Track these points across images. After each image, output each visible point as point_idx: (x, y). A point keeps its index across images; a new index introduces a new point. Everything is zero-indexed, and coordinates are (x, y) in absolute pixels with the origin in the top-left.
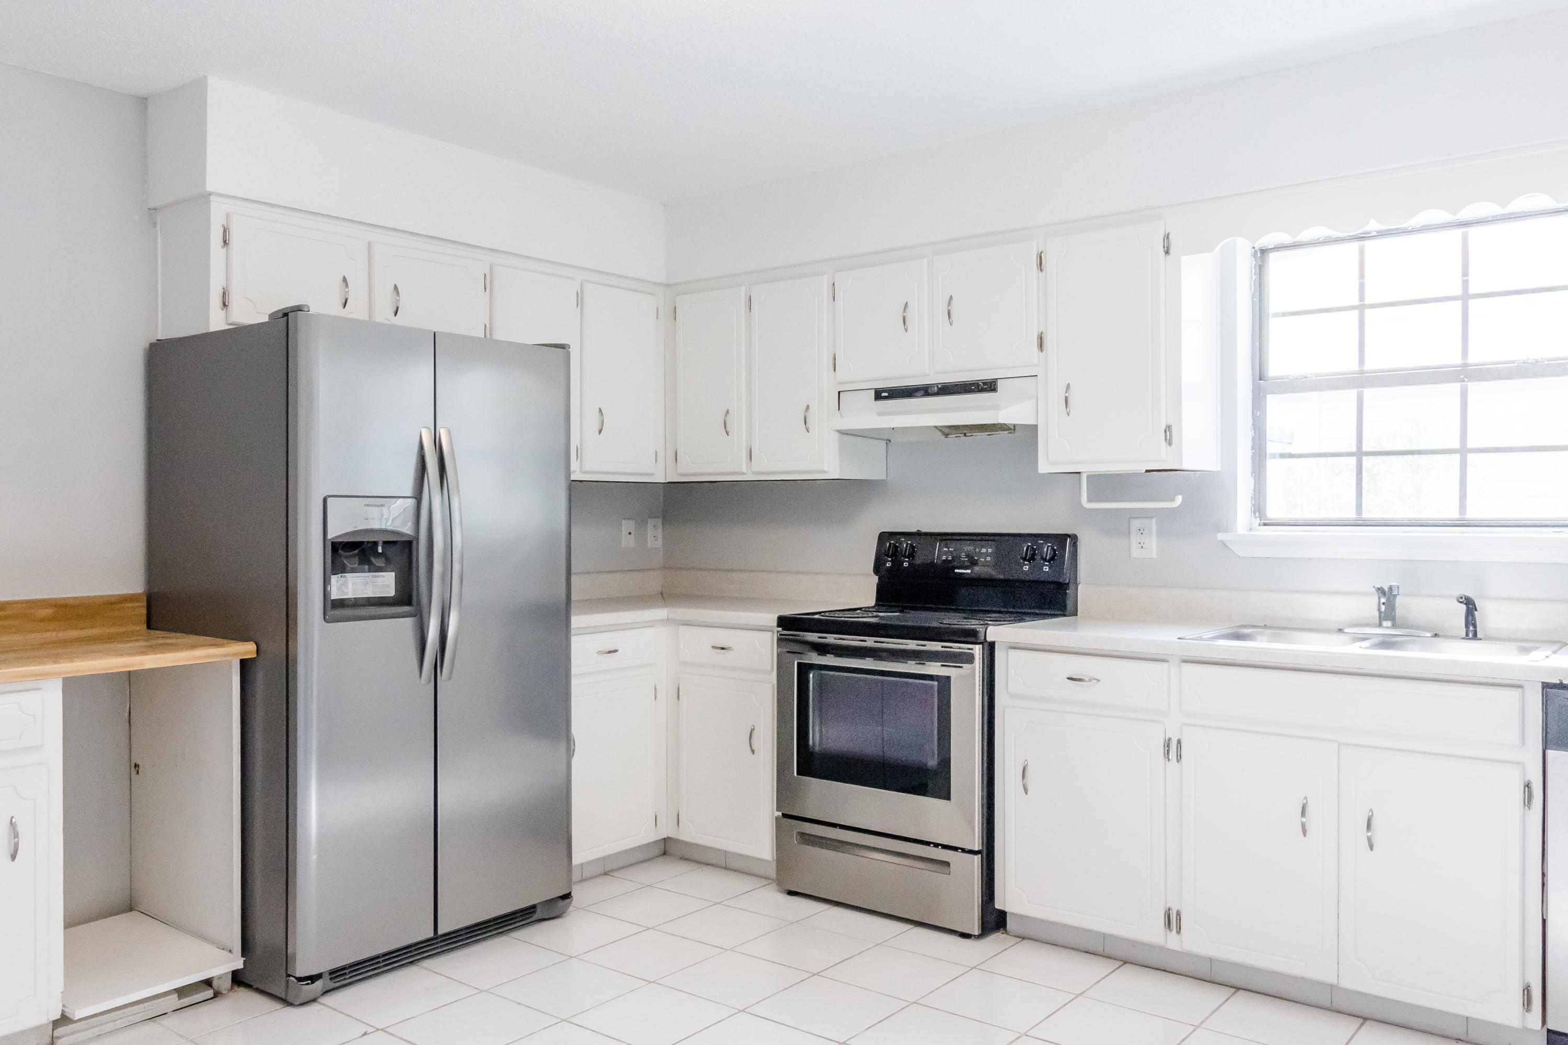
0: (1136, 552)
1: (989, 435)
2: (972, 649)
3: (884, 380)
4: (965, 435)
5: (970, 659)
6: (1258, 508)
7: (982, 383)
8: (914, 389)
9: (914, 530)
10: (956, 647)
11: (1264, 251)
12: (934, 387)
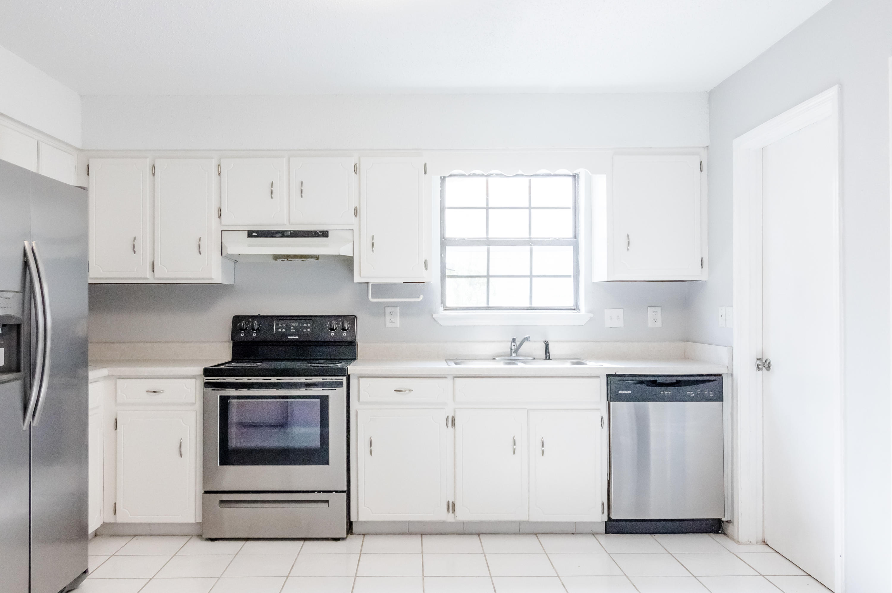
0: (389, 325)
1: (303, 260)
2: (342, 379)
3: (250, 225)
4: (288, 260)
5: (340, 384)
6: (443, 302)
7: (319, 232)
8: (276, 232)
9: (257, 314)
10: (334, 379)
11: (444, 177)
12: (288, 232)
